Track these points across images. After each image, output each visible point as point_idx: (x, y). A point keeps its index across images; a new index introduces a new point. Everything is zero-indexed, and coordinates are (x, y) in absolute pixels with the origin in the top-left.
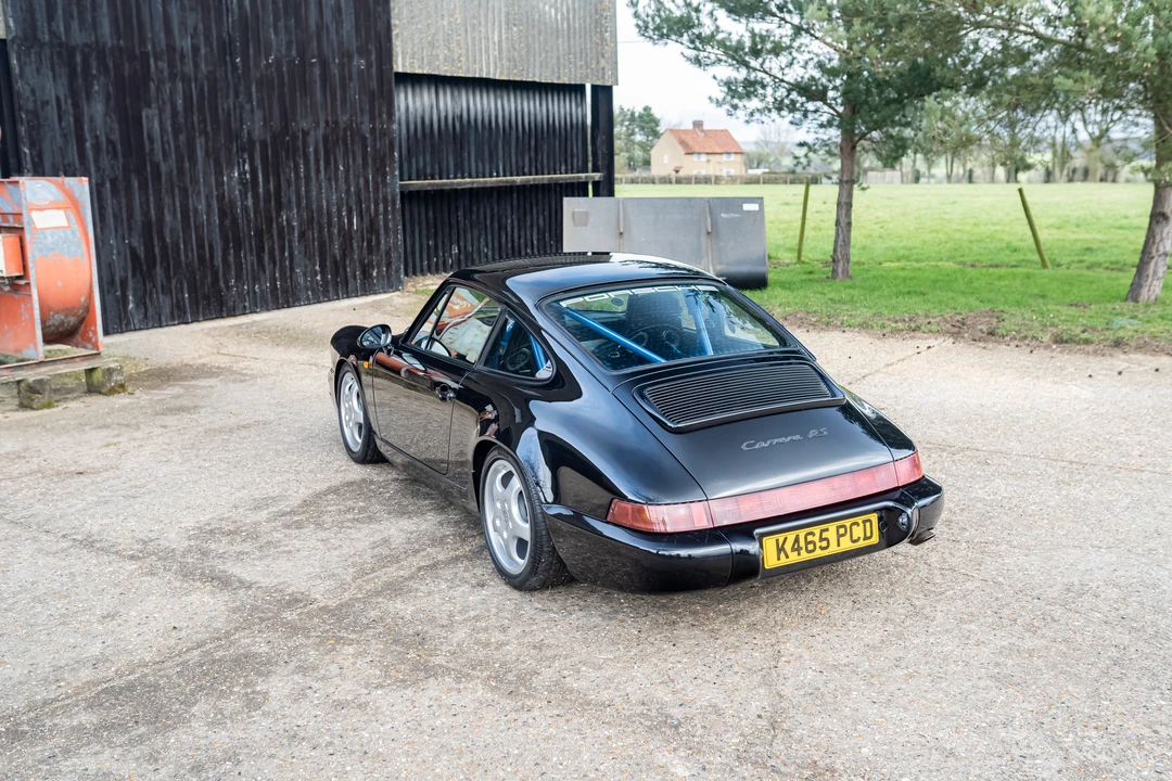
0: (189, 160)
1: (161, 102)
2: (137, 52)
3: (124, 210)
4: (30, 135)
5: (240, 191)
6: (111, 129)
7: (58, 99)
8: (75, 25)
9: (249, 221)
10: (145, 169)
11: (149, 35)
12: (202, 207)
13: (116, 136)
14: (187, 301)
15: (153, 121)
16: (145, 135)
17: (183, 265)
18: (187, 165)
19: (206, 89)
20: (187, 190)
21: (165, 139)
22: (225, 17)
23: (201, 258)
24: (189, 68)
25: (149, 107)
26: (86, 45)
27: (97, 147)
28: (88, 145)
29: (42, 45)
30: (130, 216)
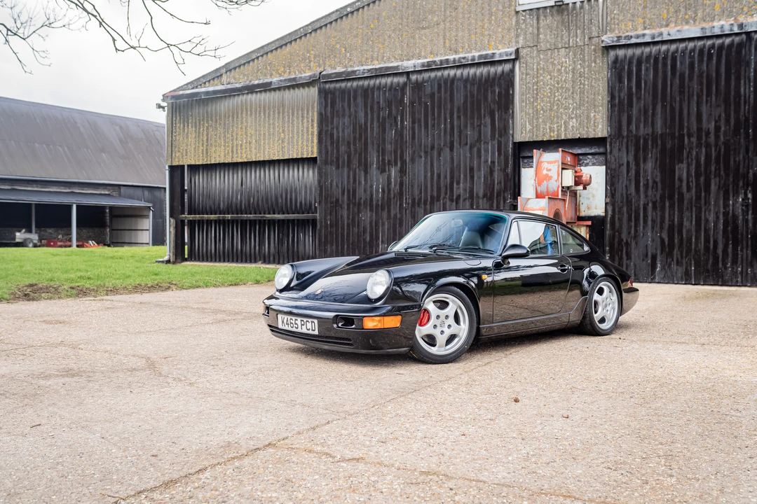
0: (705, 192)
1: (690, 160)
2: (677, 134)
3: (659, 218)
4: (612, 180)
5: (742, 210)
6: (657, 175)
7: (628, 162)
8: (642, 126)
9: (747, 228)
10: (674, 196)
11: (686, 124)
12: (711, 218)
13: (658, 179)
14: (693, 272)
15: (682, 170)
16: (677, 178)
17: (693, 251)
18: (703, 194)
19: (723, 150)
20: (701, 208)
21: (690, 180)
22: (742, 107)
23: (707, 248)
24: (712, 139)
25: (682, 163)
26: (648, 134)
27: (646, 186)
28: (642, 184)
29: (623, 137)
30: (662, 221)
